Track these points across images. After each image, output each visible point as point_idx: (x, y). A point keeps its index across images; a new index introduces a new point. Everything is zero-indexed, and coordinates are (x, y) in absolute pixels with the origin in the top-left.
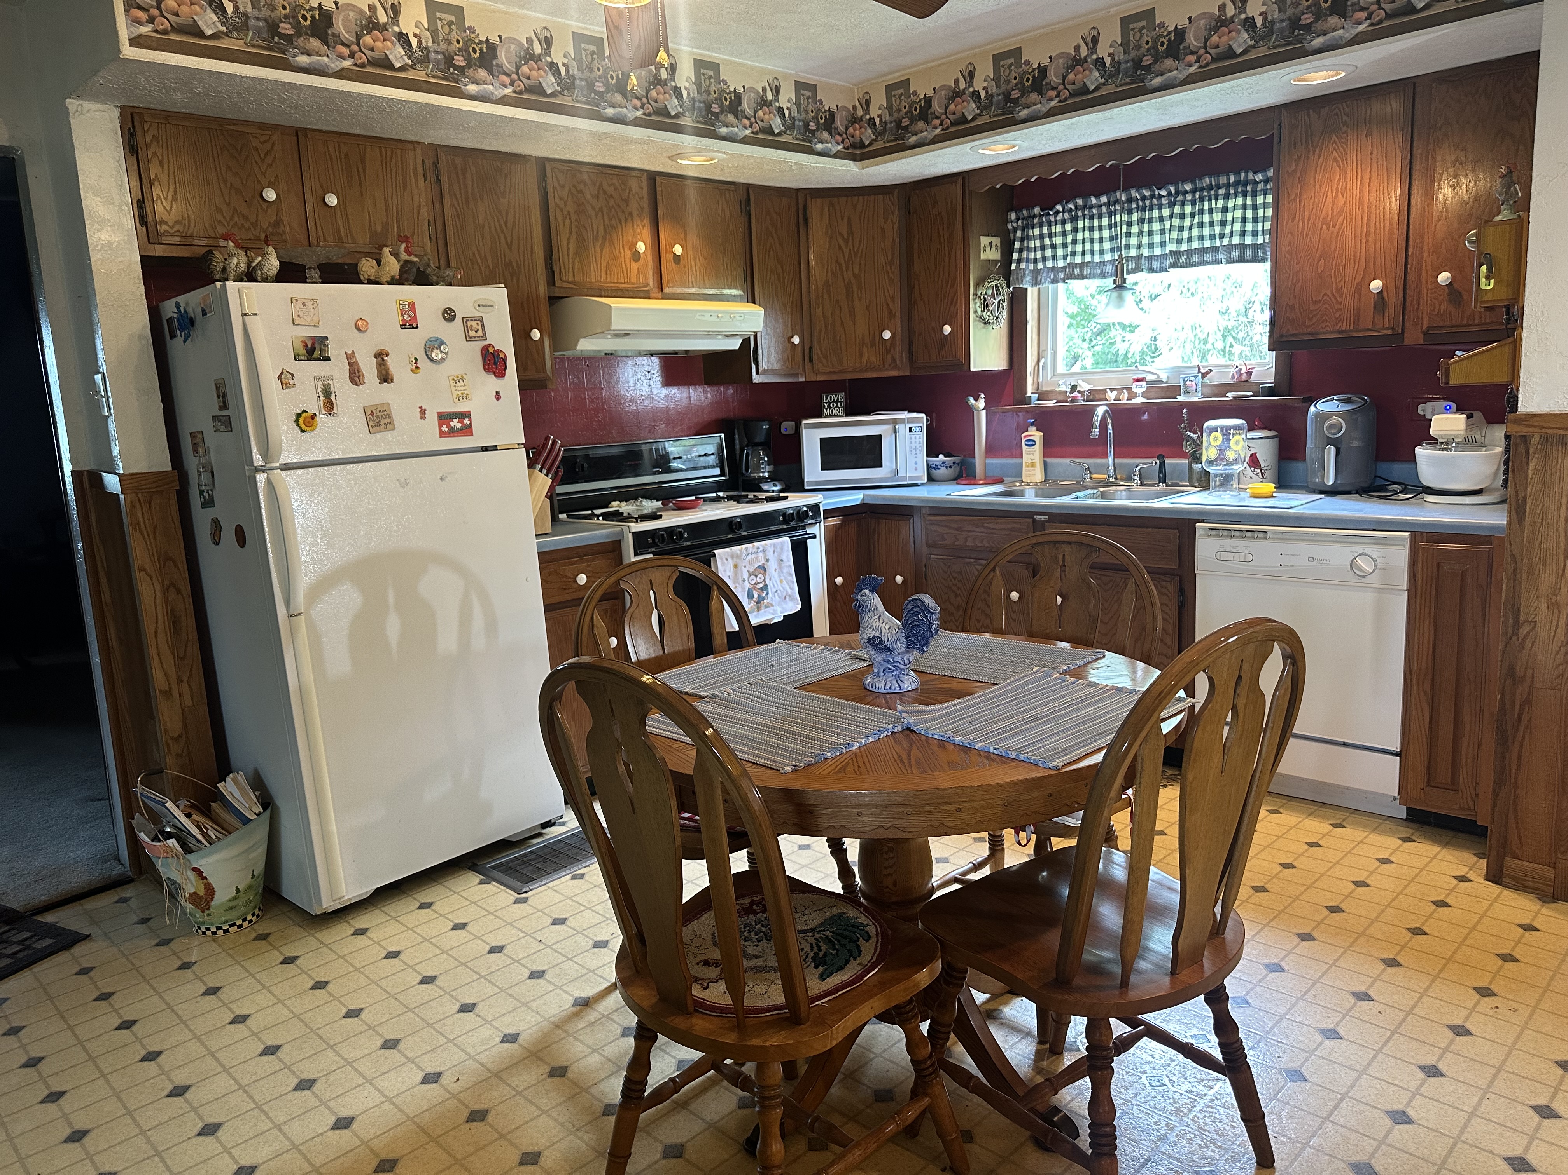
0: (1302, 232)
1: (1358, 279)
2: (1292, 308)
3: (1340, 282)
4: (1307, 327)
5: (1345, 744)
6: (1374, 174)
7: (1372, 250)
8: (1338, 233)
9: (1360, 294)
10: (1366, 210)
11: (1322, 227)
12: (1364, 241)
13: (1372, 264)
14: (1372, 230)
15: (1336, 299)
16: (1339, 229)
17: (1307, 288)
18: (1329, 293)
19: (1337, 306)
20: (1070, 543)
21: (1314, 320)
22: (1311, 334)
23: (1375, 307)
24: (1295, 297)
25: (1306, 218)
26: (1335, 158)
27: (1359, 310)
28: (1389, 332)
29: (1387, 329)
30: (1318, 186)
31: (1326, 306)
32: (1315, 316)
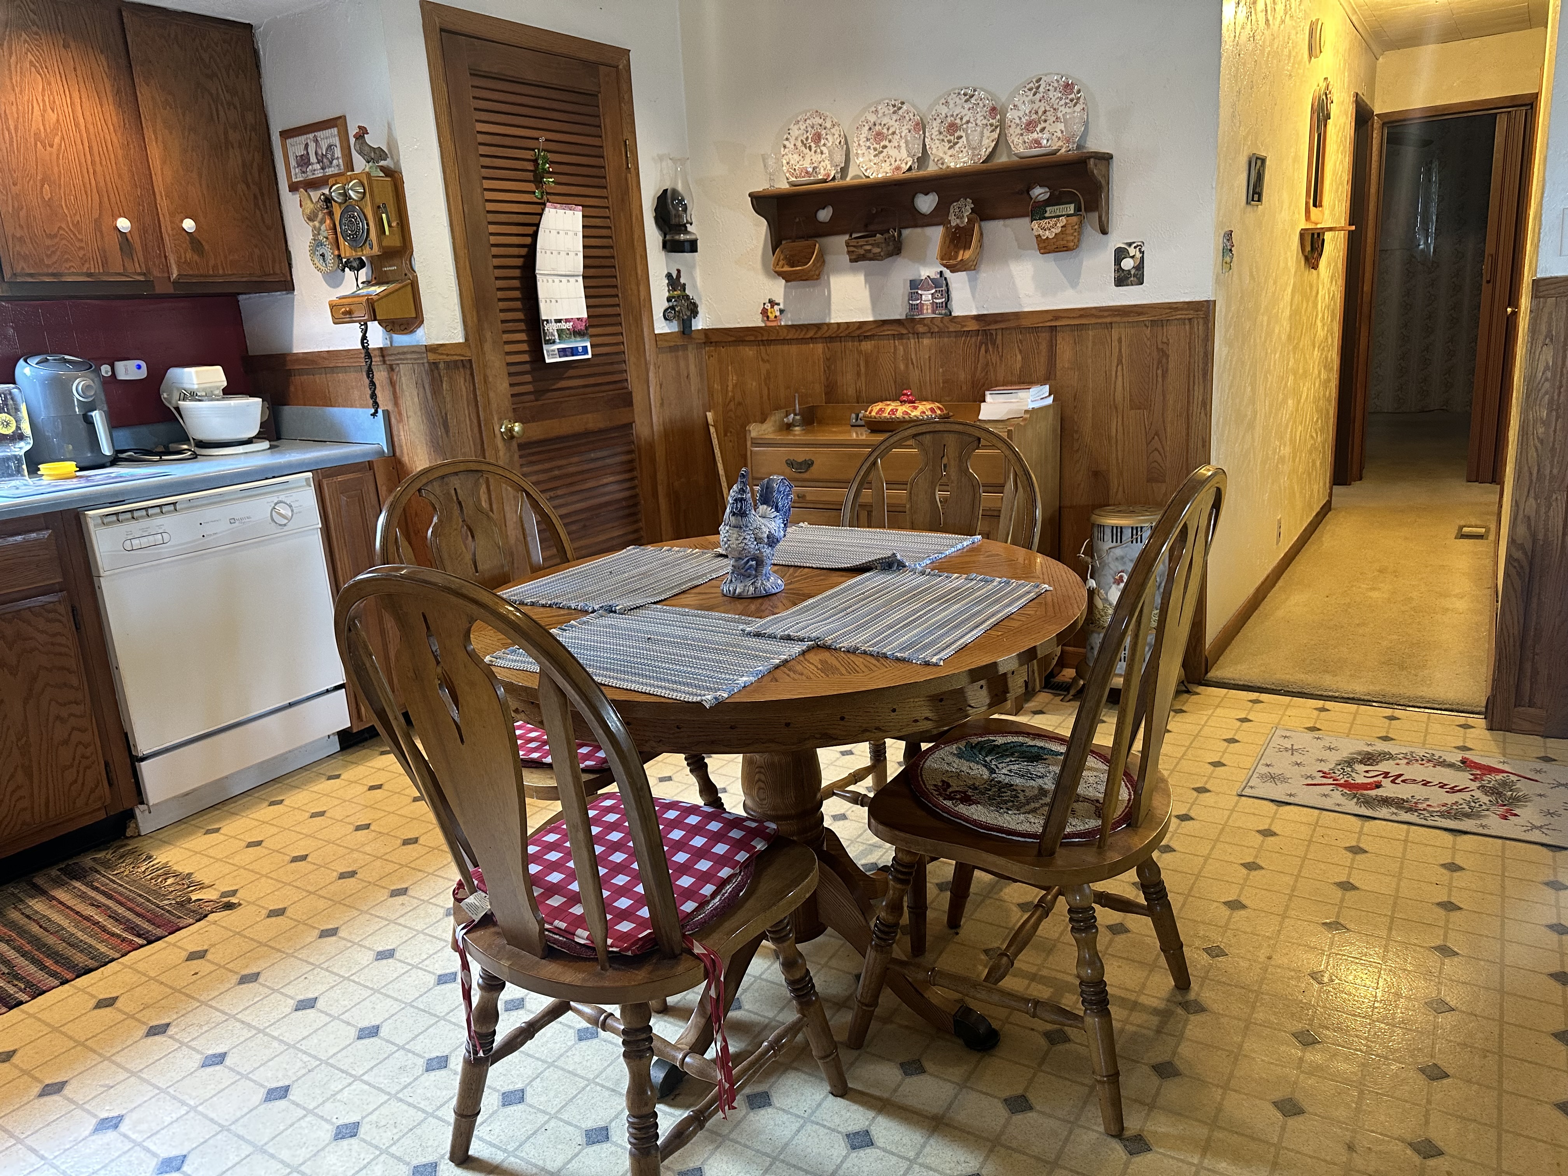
0: (11, 144)
1: (96, 215)
2: (21, 239)
3: (75, 215)
4: (48, 266)
5: (291, 705)
6: (84, 96)
7: (102, 184)
8: (58, 155)
9: (101, 232)
10: (85, 135)
11: (36, 144)
12: (91, 171)
13: (106, 199)
14: (97, 159)
15: (75, 235)
16: (59, 150)
17: (34, 217)
18: (64, 226)
19: (78, 244)
20: (456, 474)
21: (55, 258)
22: (53, 275)
23: (121, 249)
24: (21, 226)
25: (12, 128)
26: (31, 62)
27: (105, 251)
28: (142, 278)
29: (139, 274)
30: (17, 90)
31: (64, 242)
32: (54, 252)
